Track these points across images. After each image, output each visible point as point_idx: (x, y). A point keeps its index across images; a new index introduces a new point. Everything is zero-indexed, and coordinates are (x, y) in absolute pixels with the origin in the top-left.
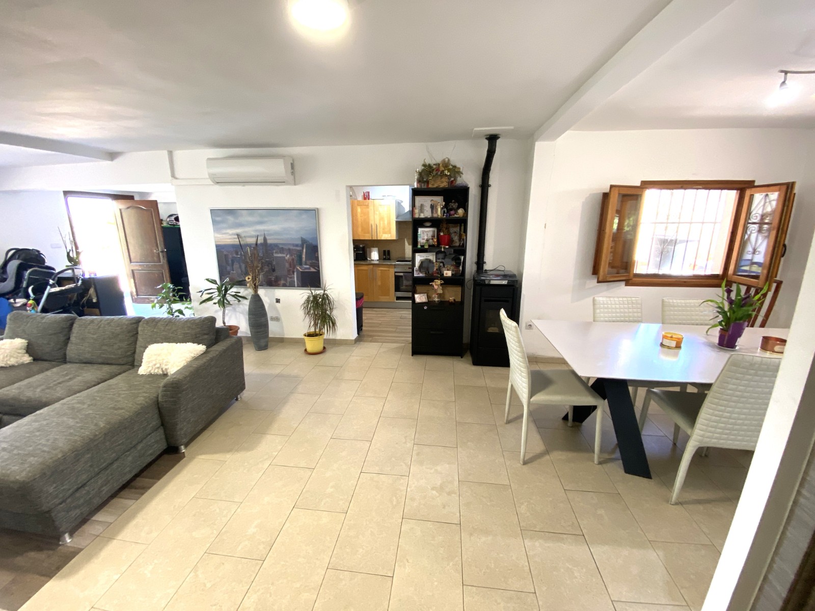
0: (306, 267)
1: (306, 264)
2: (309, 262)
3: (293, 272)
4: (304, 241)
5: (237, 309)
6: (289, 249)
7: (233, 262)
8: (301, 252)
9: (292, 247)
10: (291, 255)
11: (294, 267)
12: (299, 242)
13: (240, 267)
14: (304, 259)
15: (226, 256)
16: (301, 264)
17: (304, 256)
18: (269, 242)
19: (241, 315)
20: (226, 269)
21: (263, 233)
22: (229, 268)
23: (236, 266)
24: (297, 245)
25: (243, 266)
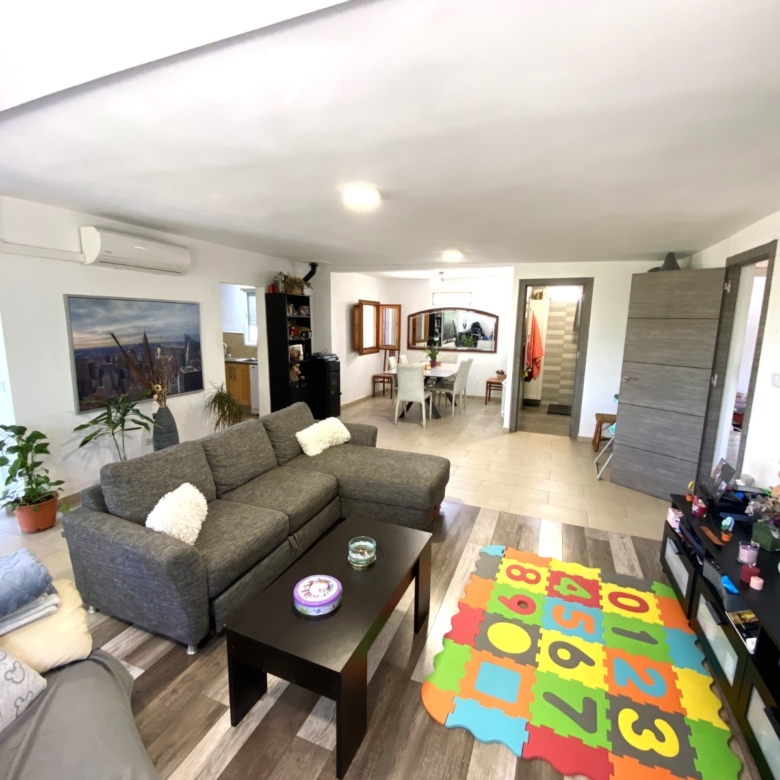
0: (189, 368)
1: (189, 364)
2: (191, 362)
3: (176, 376)
4: (187, 338)
5: (101, 444)
6: (173, 349)
7: (101, 373)
8: (184, 351)
9: (175, 346)
10: (174, 356)
11: (177, 369)
12: (183, 340)
13: (112, 378)
14: (187, 359)
15: (91, 367)
16: (184, 365)
17: (187, 355)
18: (150, 341)
19: (107, 451)
20: (90, 384)
21: (142, 331)
22: (94, 383)
23: (106, 377)
24: (180, 344)
25: (116, 376)
